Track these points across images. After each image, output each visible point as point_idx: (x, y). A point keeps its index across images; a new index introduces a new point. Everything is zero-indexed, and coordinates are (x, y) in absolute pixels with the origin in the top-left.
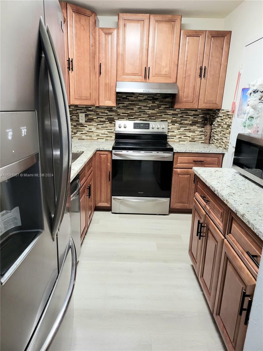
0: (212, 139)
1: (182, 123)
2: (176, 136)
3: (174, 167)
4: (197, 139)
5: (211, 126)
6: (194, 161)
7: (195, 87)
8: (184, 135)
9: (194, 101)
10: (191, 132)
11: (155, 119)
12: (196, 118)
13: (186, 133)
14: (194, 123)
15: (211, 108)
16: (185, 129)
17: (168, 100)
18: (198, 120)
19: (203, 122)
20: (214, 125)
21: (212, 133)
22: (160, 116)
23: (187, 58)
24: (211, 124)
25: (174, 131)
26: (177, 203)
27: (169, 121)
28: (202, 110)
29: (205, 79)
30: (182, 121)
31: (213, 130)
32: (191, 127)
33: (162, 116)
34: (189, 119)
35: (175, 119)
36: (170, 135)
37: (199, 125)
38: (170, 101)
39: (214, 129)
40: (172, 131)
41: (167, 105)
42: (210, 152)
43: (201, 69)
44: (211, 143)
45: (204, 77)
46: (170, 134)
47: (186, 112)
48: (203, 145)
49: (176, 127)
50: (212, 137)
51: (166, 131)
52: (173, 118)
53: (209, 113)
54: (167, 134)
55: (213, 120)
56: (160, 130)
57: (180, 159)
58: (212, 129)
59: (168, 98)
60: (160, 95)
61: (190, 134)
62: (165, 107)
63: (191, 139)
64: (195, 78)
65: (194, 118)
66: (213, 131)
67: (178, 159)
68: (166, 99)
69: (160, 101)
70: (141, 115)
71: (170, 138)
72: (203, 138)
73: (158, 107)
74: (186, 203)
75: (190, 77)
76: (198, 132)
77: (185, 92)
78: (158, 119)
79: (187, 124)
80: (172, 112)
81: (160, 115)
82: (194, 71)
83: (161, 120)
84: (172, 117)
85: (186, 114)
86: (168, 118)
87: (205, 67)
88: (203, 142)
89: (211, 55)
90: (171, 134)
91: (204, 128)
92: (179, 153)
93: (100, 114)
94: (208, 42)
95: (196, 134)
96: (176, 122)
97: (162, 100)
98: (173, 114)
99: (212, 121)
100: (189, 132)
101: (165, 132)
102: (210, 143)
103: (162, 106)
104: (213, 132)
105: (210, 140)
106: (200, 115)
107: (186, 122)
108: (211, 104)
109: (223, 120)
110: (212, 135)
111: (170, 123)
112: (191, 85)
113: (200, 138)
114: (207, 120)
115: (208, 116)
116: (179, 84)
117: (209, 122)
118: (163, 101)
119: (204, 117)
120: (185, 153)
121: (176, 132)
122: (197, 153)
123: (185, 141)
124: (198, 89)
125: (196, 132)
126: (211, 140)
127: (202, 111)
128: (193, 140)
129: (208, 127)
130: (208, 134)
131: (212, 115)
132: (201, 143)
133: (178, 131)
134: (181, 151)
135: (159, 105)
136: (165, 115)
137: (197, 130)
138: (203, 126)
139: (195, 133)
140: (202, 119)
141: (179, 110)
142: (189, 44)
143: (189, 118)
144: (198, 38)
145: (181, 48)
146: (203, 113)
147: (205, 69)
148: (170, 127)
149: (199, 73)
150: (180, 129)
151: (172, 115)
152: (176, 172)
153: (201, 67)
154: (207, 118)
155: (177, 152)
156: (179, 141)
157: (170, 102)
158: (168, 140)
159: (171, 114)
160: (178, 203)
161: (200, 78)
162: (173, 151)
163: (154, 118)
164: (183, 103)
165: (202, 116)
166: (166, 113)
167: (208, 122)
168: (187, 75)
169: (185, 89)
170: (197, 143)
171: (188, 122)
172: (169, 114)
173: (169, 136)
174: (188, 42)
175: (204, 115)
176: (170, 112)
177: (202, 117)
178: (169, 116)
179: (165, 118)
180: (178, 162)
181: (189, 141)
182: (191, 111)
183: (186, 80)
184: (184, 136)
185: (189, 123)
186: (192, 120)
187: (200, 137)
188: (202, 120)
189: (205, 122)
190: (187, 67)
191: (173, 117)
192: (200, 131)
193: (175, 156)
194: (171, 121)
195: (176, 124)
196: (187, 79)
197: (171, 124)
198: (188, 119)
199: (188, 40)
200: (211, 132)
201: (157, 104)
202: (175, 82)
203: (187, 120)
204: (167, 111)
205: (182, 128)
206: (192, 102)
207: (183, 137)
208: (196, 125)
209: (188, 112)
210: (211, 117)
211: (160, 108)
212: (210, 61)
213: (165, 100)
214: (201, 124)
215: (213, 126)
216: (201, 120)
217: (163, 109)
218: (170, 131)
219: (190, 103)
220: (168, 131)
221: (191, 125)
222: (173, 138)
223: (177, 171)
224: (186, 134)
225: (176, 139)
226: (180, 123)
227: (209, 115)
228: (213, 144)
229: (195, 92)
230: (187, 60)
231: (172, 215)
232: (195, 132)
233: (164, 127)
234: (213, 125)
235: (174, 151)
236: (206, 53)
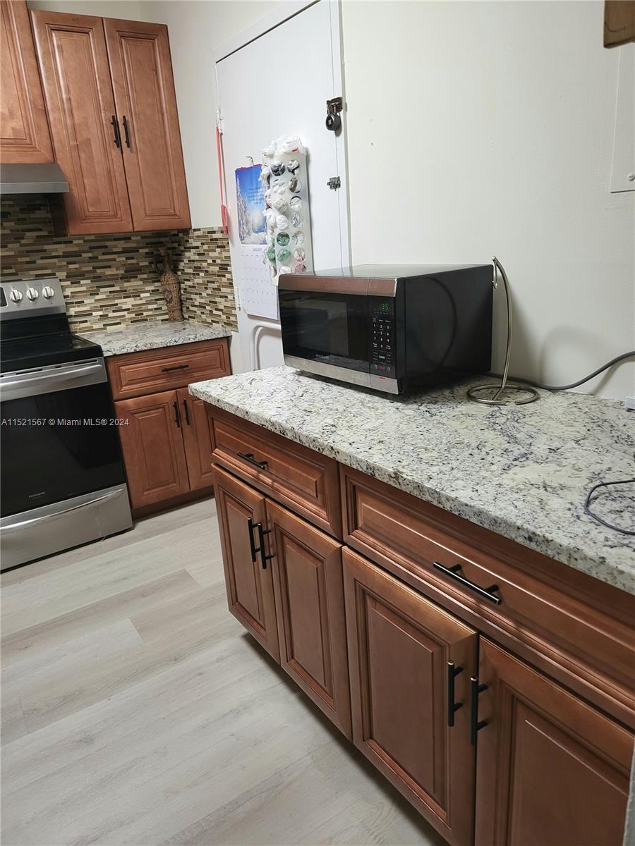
0: (188, 308)
1: (100, 277)
2: (91, 314)
3: (115, 398)
4: (151, 313)
5: (176, 273)
6: (163, 371)
7: (112, 174)
8: (114, 308)
9: (119, 214)
10: (130, 297)
11: (16, 274)
12: (133, 258)
13: (117, 301)
14: (131, 273)
15: (166, 227)
16: (110, 292)
17: (41, 214)
18: (141, 264)
19: (153, 266)
20: (184, 270)
21: (182, 292)
22: (28, 262)
23: (68, 91)
24: (175, 270)
25: (83, 302)
26: (147, 491)
27: (63, 275)
28: (144, 235)
29: (132, 151)
30: (98, 271)
31: (184, 283)
32: (126, 284)
33: (35, 262)
34: (114, 262)
35: (77, 266)
36: (73, 314)
37: (145, 276)
38: (46, 218)
39: (185, 280)
40: (76, 303)
41: (41, 230)
42: (197, 340)
43: (115, 123)
44: (186, 316)
45: (129, 146)
46: (72, 311)
47: (100, 243)
48: (167, 325)
49: (84, 289)
50: (186, 301)
51: (59, 302)
52: (71, 266)
53: (161, 242)
54: (63, 311)
55: (175, 258)
56: (42, 304)
57: (127, 370)
58: (179, 283)
59: (40, 209)
60: (11, 203)
61: (128, 304)
62: (37, 237)
63: (133, 315)
64: (105, 149)
65: (127, 259)
66: (183, 286)
67: (122, 374)
68: (34, 213)
69: (18, 220)
71: (76, 322)
72: (164, 308)
73: (15, 239)
74: (172, 483)
75: (90, 144)
76: (148, 294)
77: (88, 188)
78: (26, 273)
79: (115, 278)
80: (61, 249)
81: (28, 259)
82: (97, 134)
83: (37, 276)
84: (65, 263)
85: (104, 250)
86: (53, 266)
87: (124, 117)
88: (167, 317)
89: (132, 87)
90: (77, 309)
91: (159, 281)
92: (121, 357)
94: (114, 51)
95: (143, 301)
96: (82, 275)
97: (22, 216)
98: (66, 255)
99: (174, 261)
100: (124, 298)
101: (56, 308)
102: (184, 318)
103: (28, 234)
104: (185, 289)
105: (181, 310)
106: (141, 251)
107: (108, 272)
108: (162, 217)
109: (204, 254)
110: (183, 297)
111: (64, 280)
112: (100, 168)
113: (156, 309)
114: (161, 262)
115: (162, 251)
116: (65, 164)
117: (168, 266)
118: (25, 219)
119: (153, 253)
120: (136, 352)
121: (89, 301)
122: (168, 347)
123: (120, 323)
124: (119, 178)
125: (142, 295)
126: (184, 309)
127: (142, 238)
128: (139, 318)
129: (169, 278)
130: (175, 294)
131: (169, 245)
132: (162, 320)
133: (93, 301)
134: (124, 351)
135: (18, 230)
136: (42, 258)
137: (145, 293)
138: (157, 278)
139: (141, 299)
140: (150, 259)
141: (82, 242)
142: (62, 52)
143: (114, 260)
144: (84, 37)
145: (44, 64)
146: (147, 244)
147: (125, 124)
148: (68, 292)
149: (112, 134)
150: (98, 294)
151: (63, 257)
152: (125, 408)
153: (113, 117)
154: (160, 255)
155: (115, 355)
156: (104, 325)
157: (50, 222)
158: (73, 327)
159: (61, 254)
160: (149, 489)
161: (119, 150)
162: (102, 355)
163: (13, 271)
164: (92, 221)
165: (147, 250)
166: (44, 254)
167: (164, 266)
168: (79, 139)
169: (86, 181)
170: (152, 323)
171: (115, 272)
172: (54, 254)
173: (71, 316)
174: (60, 47)
175: (151, 247)
176: (56, 250)
177: (147, 253)
178: (55, 260)
179: (46, 269)
180: (124, 383)
181: (132, 322)
182: (115, 240)
183: (83, 155)
184: (114, 311)
185: (117, 275)
186: (123, 265)
187: (155, 306)
188: (150, 263)
189: (158, 265)
190: (76, 117)
191: (68, 263)
192: (152, 291)
193: (111, 367)
194: (65, 274)
195: (82, 282)
196: (85, 152)
197: (69, 283)
198: (112, 262)
199: (57, 41)
200: (180, 289)
201: (11, 231)
202: (52, 160)
203: (110, 267)
204: (46, 247)
205: (102, 290)
206: (115, 216)
207: (111, 315)
208: (137, 277)
209: (107, 243)
210: (170, 252)
211: (23, 242)
212: (134, 102)
213: (32, 216)
214: (150, 272)
215: (179, 273)
216: (147, 263)
217: (31, 241)
218: (72, 303)
219: (107, 217)
220: (66, 303)
221: (125, 278)
222: (86, 321)
223: (127, 406)
224: (117, 304)
225: (94, 322)
226: (94, 278)
227: (165, 248)
228: (194, 318)
229: (114, 186)
230: (70, 99)
231: (143, 525)
232: (139, 296)
233: (51, 292)
234: (179, 270)
235: (106, 354)
236: (116, 82)
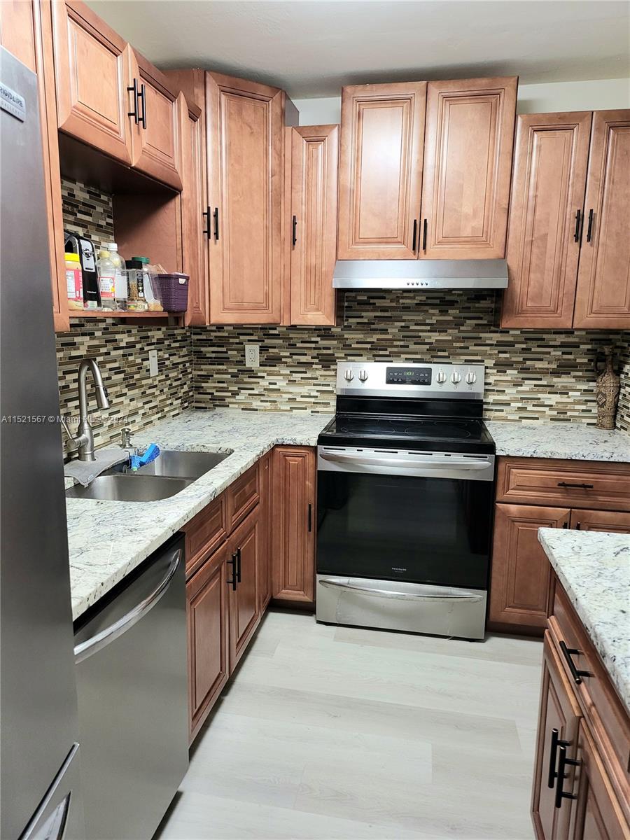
0: (622, 416)
1: (529, 369)
2: (510, 404)
3: (498, 499)
4: (576, 414)
5: (619, 376)
6: (559, 485)
7: (563, 269)
8: (535, 402)
9: (560, 309)
10: (556, 393)
11: (448, 357)
12: (570, 353)
13: (539, 396)
14: (564, 369)
15: (614, 326)
16: (535, 386)
17: (484, 304)
18: (578, 360)
19: (592, 363)
20: (627, 374)
21: (621, 397)
22: (461, 348)
23: (537, 188)
24: (618, 372)
25: (504, 391)
26: (509, 607)
27: (490, 362)
28: (589, 331)
29: (591, 245)
30: (528, 363)
31: (624, 388)
32: (555, 380)
33: (468, 348)
34: (548, 356)
35: (507, 355)
36: (492, 401)
37: (580, 374)
38: (489, 308)
39: (627, 385)
40: (497, 391)
41: (481, 318)
42: (611, 460)
43: (579, 217)
44: (618, 425)
45: (589, 240)
46: (491, 398)
47: (537, 337)
48: (593, 430)
49: (509, 378)
50: (622, 409)
51: (479, 389)
52: (501, 355)
53: (610, 340)
54: (482, 398)
55: (622, 358)
56: (463, 388)
57: (519, 475)
58: (620, 387)
59: (486, 299)
60: (461, 292)
61: (553, 399)
62: (476, 325)
63: (555, 413)
64: (562, 244)
65: (563, 353)
66: (622, 391)
67: (512, 477)
68: (479, 303)
69: (463, 308)
70: (408, 347)
71: (492, 410)
72: (595, 411)
73: (455, 325)
74: (541, 610)
75: (546, 239)
76: (579, 394)
77: (532, 283)
78: (457, 357)
79: (544, 372)
80: (496, 337)
81: (462, 345)
82: (556, 225)
83: (466, 361)
84: (496, 352)
85: (539, 343)
86: (484, 354)
87: (592, 211)
88: (594, 421)
89: (610, 179)
90: (497, 397)
91: (595, 381)
92: (514, 459)
93: (298, 345)
94: (598, 143)
95: (571, 400)
96: (508, 365)
97: (467, 305)
98: (499, 344)
99: (621, 362)
100: (549, 393)
101: (479, 394)
102: (615, 427)
103: (468, 322)
104: (624, 395)
105: (615, 417)
106: (582, 347)
107: (539, 365)
108: (615, 316)
110: (621, 404)
111: (491, 368)
112: (550, 263)
113: (583, 411)
114: (604, 361)
115: (607, 350)
116: (513, 261)
117: (610, 366)
118: (469, 308)
119: (596, 350)
120: (532, 458)
121: (511, 392)
122: (572, 460)
123: (537, 419)
124: (570, 274)
125: (571, 393)
126: (619, 417)
127: (587, 333)
128: (561, 417)
129: (608, 380)
130: (610, 399)
131: (618, 344)
132: (588, 424)
133: (515, 392)
134: (519, 454)
135: (460, 318)
136: (475, 345)
137: (576, 389)
138: (593, 377)
139: (569, 397)
140: (590, 357)
141: (519, 332)
142: (540, 151)
143: (549, 353)
144: (567, 134)
145: (519, 165)
146: (592, 340)
147: (591, 218)
148: (491, 380)
149: (574, 228)
150: (521, 386)
151: (496, 345)
152: (506, 512)
153: (579, 211)
154: (603, 354)
155: (508, 456)
156: (520, 418)
157: (491, 312)
158: (487, 414)
159: (495, 343)
160: (513, 607)
161: (577, 244)
162: (494, 453)
163: (446, 354)
164: (528, 315)
165: (589, 347)
166: (479, 342)
167: (606, 366)
168: (535, 235)
169: (532, 276)
170: (575, 425)
171: (546, 366)
172: (488, 342)
173: (488, 403)
174: (539, 147)
175: (595, 344)
176: (491, 339)
177: (588, 350)
178: (488, 348)
179: (477, 355)
180: (512, 486)
181: (551, 419)
182: (555, 333)
183: (535, 250)
184: (534, 405)
185: (547, 369)
186: (559, 360)
187: (584, 407)
188: (589, 360)
189: (599, 364)
190: (538, 213)
191: (499, 352)
192: (584, 390)
193: (502, 467)
194: (494, 362)
195: (508, 372)
196: (538, 247)
197: (495, 371)
198: (546, 356)
199: (538, 141)
200: (619, 393)
201: (454, 317)
202: (503, 256)
203: (542, 360)
204: (482, 335)
205: (527, 382)
206: (555, 312)
207: (530, 408)
208: (570, 374)
209: (545, 336)
210: (618, 351)
211: (462, 328)
212: (608, 194)
213: (477, 305)
214: (586, 371)
215: (622, 376)
216: (586, 361)
217: (469, 328)
218: (493, 390)
219: (547, 312)
220: (486, 390)
221: (556, 373)
222: (502, 411)
223: (508, 511)
224: (539, 399)
225: (510, 413)
226: (521, 369)
227: (611, 347)
228: (626, 429)
229: (562, 281)
230: (536, 196)
231: (496, 642)
232: (568, 394)
233: (472, 377)
234: (623, 373)
235: (498, 453)
236: (592, 174)
